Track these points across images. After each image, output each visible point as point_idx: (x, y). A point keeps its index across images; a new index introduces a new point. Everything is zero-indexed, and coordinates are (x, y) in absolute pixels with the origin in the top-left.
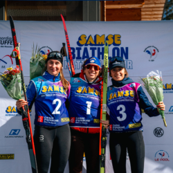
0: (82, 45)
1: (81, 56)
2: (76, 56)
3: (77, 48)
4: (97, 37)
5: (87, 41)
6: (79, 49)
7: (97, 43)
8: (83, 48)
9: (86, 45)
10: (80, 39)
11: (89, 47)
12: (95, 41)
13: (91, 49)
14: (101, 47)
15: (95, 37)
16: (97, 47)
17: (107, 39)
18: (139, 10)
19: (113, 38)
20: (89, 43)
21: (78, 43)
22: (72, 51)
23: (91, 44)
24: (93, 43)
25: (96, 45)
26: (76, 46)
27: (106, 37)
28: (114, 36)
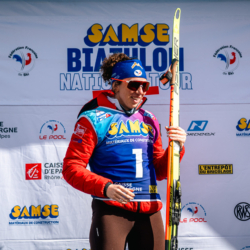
0: (94, 44)
1: (93, 64)
2: (83, 64)
3: (85, 50)
5: (104, 36)
6: (88, 52)
10: (90, 32)
12: (120, 36)
14: (131, 48)
15: (120, 28)
16: (123, 47)
17: (142, 32)
19: (155, 31)
20: (107, 39)
21: (87, 40)
22: (74, 55)
25: (121, 43)
26: (82, 46)
27: (140, 28)
28: (156, 26)
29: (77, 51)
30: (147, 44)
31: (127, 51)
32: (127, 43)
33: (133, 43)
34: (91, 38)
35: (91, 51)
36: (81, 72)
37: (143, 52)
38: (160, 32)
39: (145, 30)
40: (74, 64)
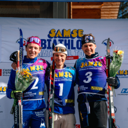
0: (52, 38)
1: (51, 46)
2: (47, 46)
3: (48, 40)
4: (64, 31)
5: (56, 34)
7: (64, 36)
8: (53, 40)
9: (55, 37)
10: (50, 32)
11: (57, 39)
12: (63, 34)
13: (59, 40)
14: (67, 39)
15: (63, 31)
16: (64, 39)
17: (72, 33)
19: (77, 32)
20: (57, 36)
21: (49, 36)
22: (43, 42)
23: (59, 37)
24: (61, 36)
25: (63, 37)
26: (46, 38)
27: (71, 31)
28: (78, 30)
29: (45, 40)
30: (74, 38)
31: (66, 41)
33: (68, 38)
36: (46, 49)
37: (72, 41)
38: (79, 33)
39: (73, 32)
40: (43, 46)
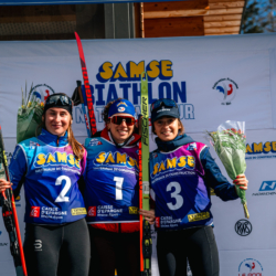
1: (105, 98)
3: (97, 86)
4: (131, 64)
5: (114, 73)
6: (100, 88)
7: (132, 76)
8: (107, 85)
9: (113, 79)
10: (101, 69)
11: (117, 83)
13: (121, 86)
15: (128, 65)
16: (132, 83)
18: (200, 19)
19: (160, 67)
20: (117, 76)
21: (99, 77)
23: (121, 79)
24: (125, 76)
26: (95, 82)
27: (146, 65)
28: (160, 63)
30: (153, 79)
31: (135, 86)
32: (135, 79)
33: (140, 79)
34: (102, 75)
35: (103, 87)
36: (94, 106)
38: (164, 67)
39: (151, 67)
